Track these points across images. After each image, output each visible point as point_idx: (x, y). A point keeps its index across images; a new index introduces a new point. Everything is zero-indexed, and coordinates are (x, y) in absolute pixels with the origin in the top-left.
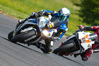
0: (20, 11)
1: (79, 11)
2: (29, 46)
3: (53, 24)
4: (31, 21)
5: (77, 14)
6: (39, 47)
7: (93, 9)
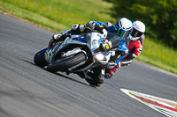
0: (27, 9)
1: (111, 9)
2: (68, 74)
3: (110, 43)
4: (76, 39)
5: (108, 13)
6: (83, 77)
7: (130, 6)
